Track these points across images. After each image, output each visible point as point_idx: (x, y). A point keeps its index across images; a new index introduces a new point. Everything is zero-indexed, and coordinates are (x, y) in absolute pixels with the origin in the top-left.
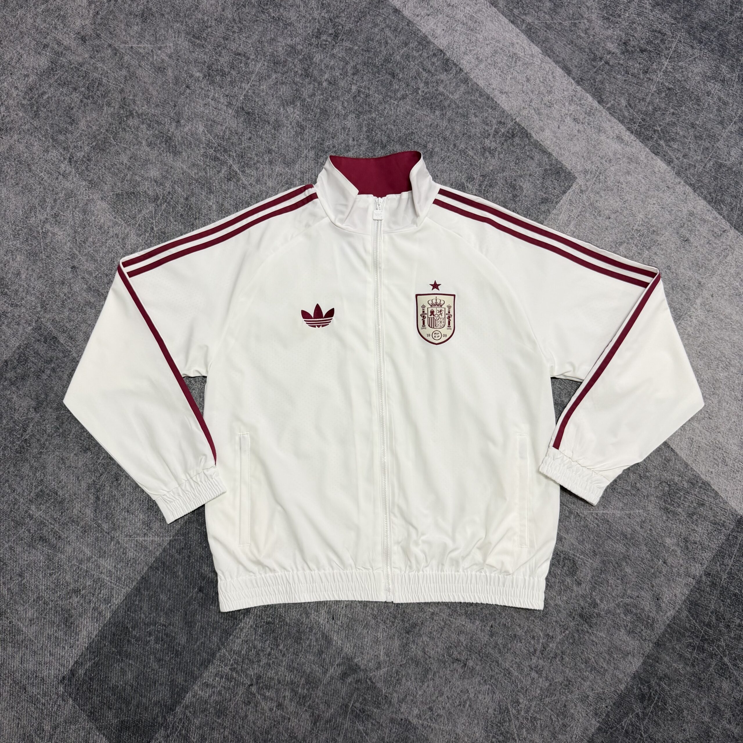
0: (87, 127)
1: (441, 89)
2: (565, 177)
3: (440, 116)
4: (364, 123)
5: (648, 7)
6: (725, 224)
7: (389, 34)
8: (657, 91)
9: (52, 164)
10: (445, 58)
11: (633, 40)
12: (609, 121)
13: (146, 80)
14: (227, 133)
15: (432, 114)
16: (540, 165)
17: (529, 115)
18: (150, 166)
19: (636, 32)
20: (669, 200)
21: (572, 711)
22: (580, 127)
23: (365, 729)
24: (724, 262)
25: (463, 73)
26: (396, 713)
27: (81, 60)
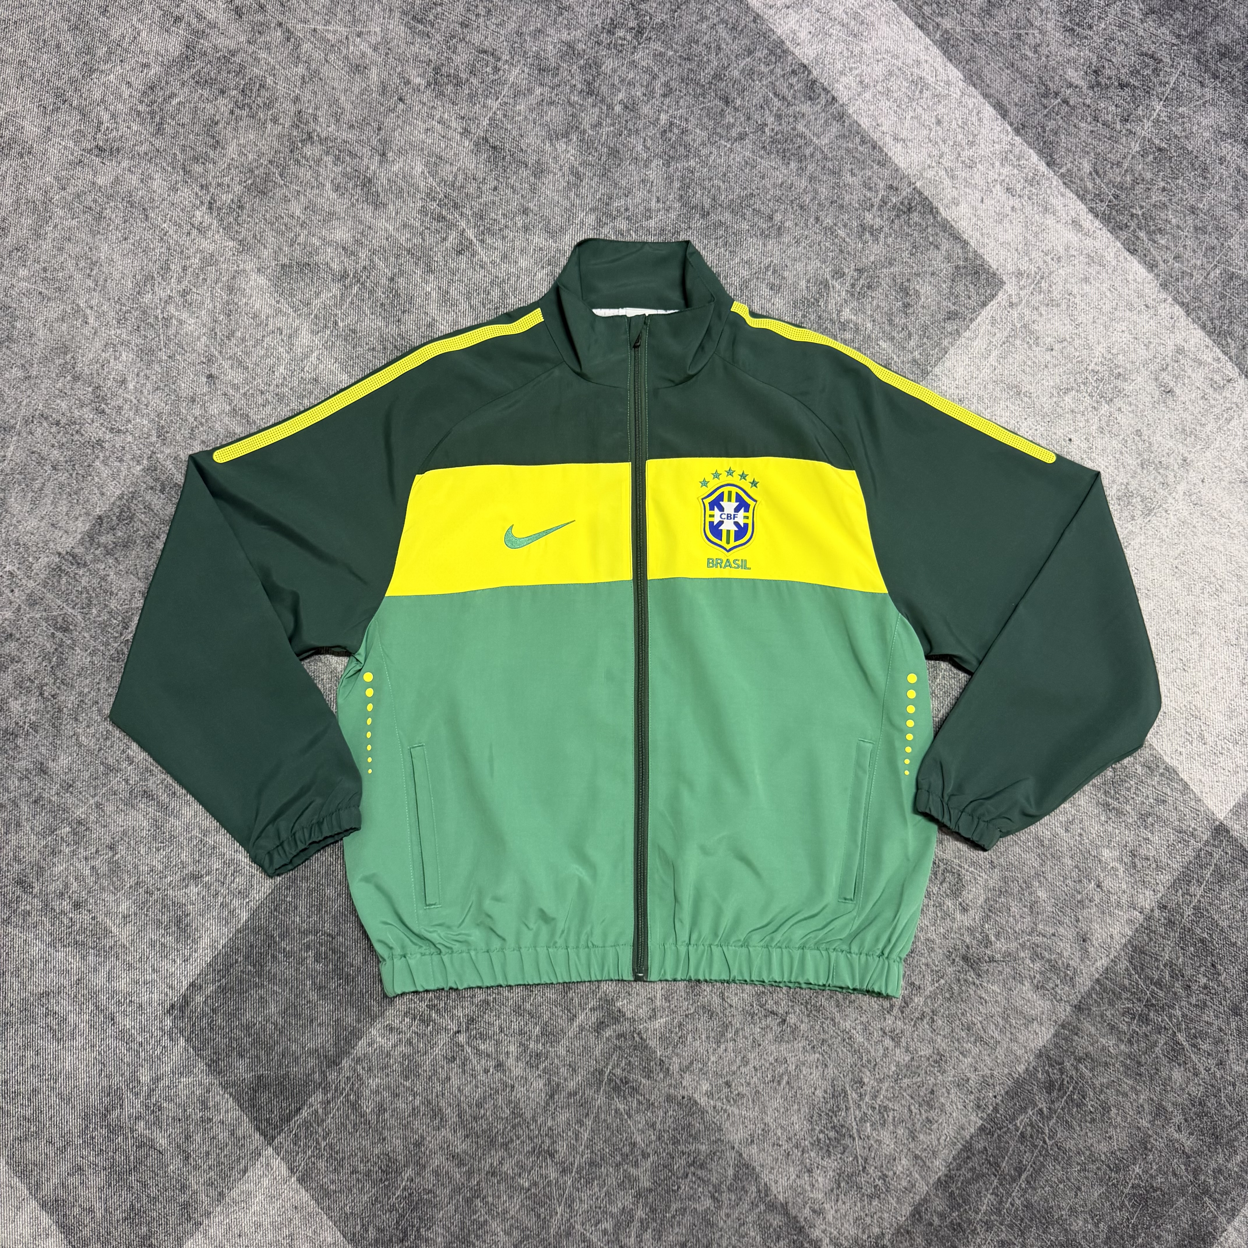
0: (239, 155)
1: (800, 127)
2: (987, 279)
3: (797, 170)
4: (676, 176)
5: (1137, 15)
6: (1232, 370)
7: (724, 34)
8: (1142, 153)
9: (182, 210)
10: (810, 78)
11: (1109, 68)
12: (1062, 195)
13: (336, 85)
14: (460, 177)
15: (784, 167)
16: (948, 258)
17: (937, 178)
18: (336, 223)
19: (1115, 54)
20: (1147, 326)
21: (942, 1100)
22: (1015, 202)
23: (627, 1108)
24: (1225, 428)
25: (836, 105)
26: (675, 1087)
27: (233, 46)
